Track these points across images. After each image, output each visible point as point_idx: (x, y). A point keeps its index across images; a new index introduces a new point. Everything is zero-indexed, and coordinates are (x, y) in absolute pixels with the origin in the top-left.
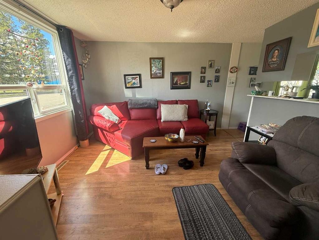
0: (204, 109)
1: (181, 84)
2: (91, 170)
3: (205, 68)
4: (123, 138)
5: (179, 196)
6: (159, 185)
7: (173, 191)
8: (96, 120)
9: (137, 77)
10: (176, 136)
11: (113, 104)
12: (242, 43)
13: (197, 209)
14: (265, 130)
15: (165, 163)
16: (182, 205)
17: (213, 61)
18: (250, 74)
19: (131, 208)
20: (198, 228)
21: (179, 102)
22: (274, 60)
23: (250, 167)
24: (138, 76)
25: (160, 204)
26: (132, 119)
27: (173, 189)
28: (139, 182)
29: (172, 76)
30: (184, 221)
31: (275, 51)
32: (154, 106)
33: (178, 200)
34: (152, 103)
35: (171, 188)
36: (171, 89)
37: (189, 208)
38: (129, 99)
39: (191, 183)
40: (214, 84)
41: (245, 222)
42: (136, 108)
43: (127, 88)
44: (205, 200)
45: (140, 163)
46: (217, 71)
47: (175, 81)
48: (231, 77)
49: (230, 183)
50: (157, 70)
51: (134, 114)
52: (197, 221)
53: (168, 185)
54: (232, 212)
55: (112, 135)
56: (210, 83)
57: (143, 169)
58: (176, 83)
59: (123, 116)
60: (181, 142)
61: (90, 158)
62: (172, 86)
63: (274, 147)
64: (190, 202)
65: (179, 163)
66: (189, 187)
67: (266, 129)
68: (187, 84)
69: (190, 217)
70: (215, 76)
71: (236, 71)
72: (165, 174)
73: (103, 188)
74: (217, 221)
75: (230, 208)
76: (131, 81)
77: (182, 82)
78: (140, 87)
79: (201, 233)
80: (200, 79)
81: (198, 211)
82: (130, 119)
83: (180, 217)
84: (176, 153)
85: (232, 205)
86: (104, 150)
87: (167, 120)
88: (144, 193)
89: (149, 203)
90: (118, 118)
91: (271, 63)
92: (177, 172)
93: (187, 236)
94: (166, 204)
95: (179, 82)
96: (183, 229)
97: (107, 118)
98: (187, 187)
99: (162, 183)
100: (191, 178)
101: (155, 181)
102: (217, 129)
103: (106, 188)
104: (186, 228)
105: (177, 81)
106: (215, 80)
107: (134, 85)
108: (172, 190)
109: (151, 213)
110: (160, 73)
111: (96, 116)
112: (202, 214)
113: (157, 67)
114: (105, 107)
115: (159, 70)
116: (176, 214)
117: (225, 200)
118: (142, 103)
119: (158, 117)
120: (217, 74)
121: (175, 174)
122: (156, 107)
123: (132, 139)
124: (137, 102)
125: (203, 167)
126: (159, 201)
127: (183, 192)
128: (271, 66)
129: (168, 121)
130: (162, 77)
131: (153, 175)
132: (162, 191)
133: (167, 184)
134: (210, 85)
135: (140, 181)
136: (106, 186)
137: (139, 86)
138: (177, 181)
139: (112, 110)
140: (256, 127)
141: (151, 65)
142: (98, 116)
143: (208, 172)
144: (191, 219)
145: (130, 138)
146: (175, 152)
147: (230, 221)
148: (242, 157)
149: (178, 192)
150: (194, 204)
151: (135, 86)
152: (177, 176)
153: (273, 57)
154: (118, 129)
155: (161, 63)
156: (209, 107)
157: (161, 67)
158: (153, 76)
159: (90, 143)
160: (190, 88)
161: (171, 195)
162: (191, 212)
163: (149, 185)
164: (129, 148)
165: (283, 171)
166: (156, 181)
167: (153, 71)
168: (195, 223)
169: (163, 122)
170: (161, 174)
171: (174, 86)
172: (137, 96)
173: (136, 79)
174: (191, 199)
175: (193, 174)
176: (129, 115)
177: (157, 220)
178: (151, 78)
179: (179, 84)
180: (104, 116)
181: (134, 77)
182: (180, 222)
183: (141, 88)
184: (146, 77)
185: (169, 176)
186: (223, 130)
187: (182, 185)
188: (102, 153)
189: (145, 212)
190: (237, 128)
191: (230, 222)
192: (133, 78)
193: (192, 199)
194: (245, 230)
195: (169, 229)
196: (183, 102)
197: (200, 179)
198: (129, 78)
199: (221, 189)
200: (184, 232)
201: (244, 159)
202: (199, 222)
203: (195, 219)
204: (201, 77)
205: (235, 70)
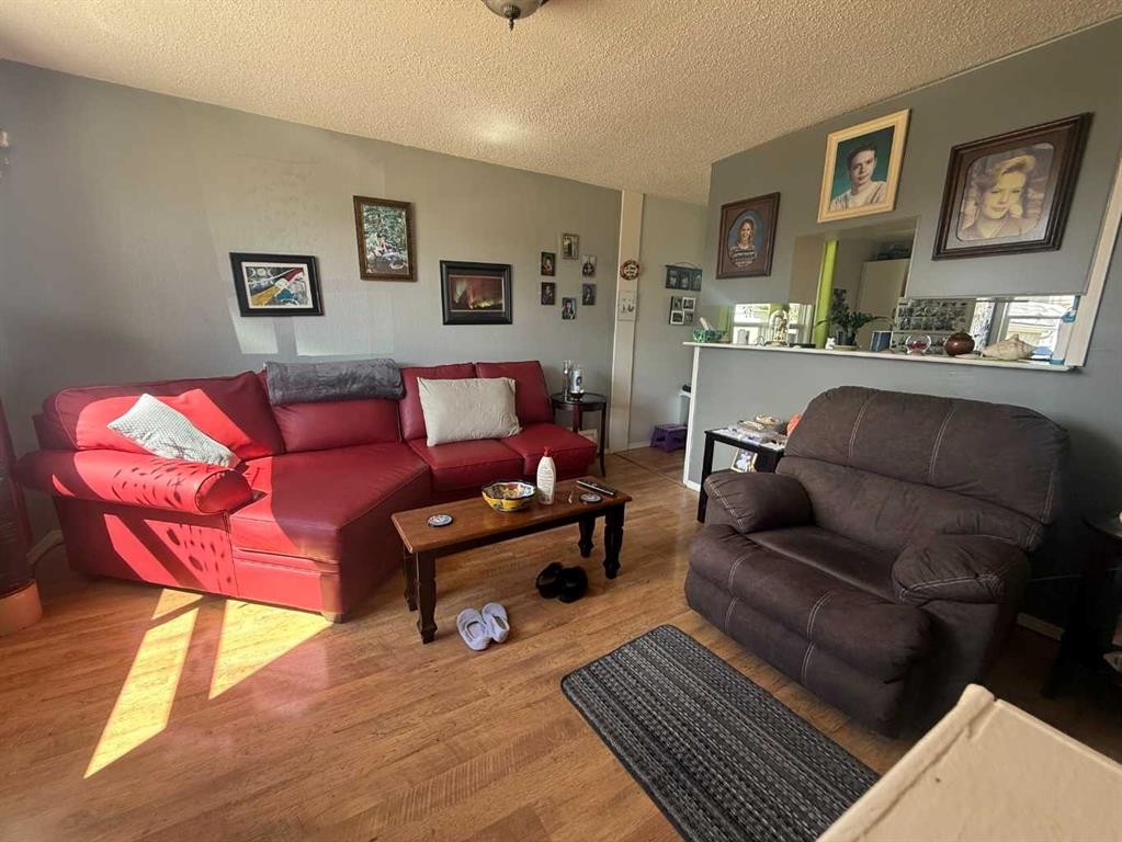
0: (561, 391)
1: (480, 308)
2: (117, 740)
3: (552, 257)
4: (292, 534)
5: (597, 704)
6: (507, 689)
7: (564, 690)
8: (94, 471)
9: (301, 270)
10: (523, 489)
11: (190, 384)
12: (644, 195)
13: (668, 721)
14: (757, 435)
15: (487, 598)
16: (620, 728)
17: (574, 236)
18: (668, 286)
19: (433, 831)
20: (705, 784)
21: (480, 370)
22: (742, 247)
23: (770, 540)
24: (305, 266)
25: (545, 760)
26: (289, 448)
27: (562, 681)
28: (417, 706)
29: (447, 277)
30: (654, 781)
31: (743, 224)
32: (389, 389)
33: (597, 716)
34: (378, 377)
35: (552, 682)
36: (445, 324)
37: (646, 728)
38: (269, 363)
39: (609, 644)
40: (581, 309)
41: (799, 704)
42: (313, 398)
43: (246, 311)
44: (677, 683)
45: (384, 629)
46: (589, 270)
47: (459, 292)
48: (624, 290)
49: (733, 603)
50: (388, 248)
51: (296, 426)
52: (690, 760)
53: (537, 678)
54: (758, 688)
55: (209, 534)
56: (569, 305)
57: (411, 648)
58: (463, 303)
59: (245, 439)
60: (542, 507)
61: (77, 678)
62: (450, 313)
63: (797, 473)
64: (639, 707)
65: (541, 584)
66: (609, 658)
67: (757, 430)
68: (501, 308)
69: (664, 758)
70: (584, 285)
71: (637, 274)
72: (510, 638)
73: (238, 803)
74: (736, 733)
75: (747, 679)
76: (270, 286)
77: (484, 300)
78: (317, 310)
79: (719, 793)
80: (540, 293)
81: (674, 727)
82: (281, 449)
83: (634, 775)
84: (511, 554)
85: (747, 668)
86: (155, 617)
87: (449, 438)
88: (462, 744)
89: (498, 776)
90: (225, 451)
91: (736, 255)
92: (546, 620)
93: (685, 827)
94: (564, 748)
95: (472, 300)
96: (664, 810)
97: (166, 453)
98: (603, 658)
99: (510, 676)
100: (598, 625)
101: (483, 678)
102: (606, 451)
103: (255, 796)
104: (672, 803)
105: (465, 294)
106: (584, 298)
107: (285, 302)
108: (559, 688)
109: (528, 807)
110: (399, 262)
111: (88, 448)
112: (689, 730)
113: (386, 237)
114: (146, 402)
115: (395, 250)
116: (617, 770)
117: (724, 662)
118: (338, 378)
119: (408, 431)
120: (589, 281)
121: (545, 629)
122: (399, 391)
123: (341, 531)
124: (311, 375)
125: (618, 578)
126: (534, 748)
127: (600, 681)
128: (738, 264)
129: (453, 443)
130: (410, 275)
131: (466, 659)
132: (529, 705)
133: (532, 676)
134: (572, 312)
135: (419, 701)
136: (254, 789)
137: (310, 305)
138: (561, 650)
139: (188, 413)
140: (730, 429)
141: (359, 224)
142: (100, 447)
143: (642, 590)
144: (670, 763)
145: (329, 528)
146: (505, 551)
147: (767, 718)
148: (746, 514)
149: (585, 690)
150: (653, 706)
151: (289, 306)
152: (554, 634)
153: (739, 240)
154: (243, 497)
155: (402, 221)
156: (578, 384)
157: (404, 237)
158: (372, 272)
159: (51, 603)
160: (511, 323)
161: (566, 709)
162: (656, 739)
163: (467, 702)
164: (323, 575)
165: (834, 533)
166: (487, 679)
167: (372, 250)
168: (685, 769)
169: (436, 445)
170: (492, 643)
171: (456, 314)
172: (302, 351)
173: (296, 277)
174: (635, 698)
175: (600, 610)
176: (277, 431)
177: (561, 824)
178: (365, 276)
179: (473, 304)
180: (148, 446)
181: (287, 269)
182: (643, 792)
183: (322, 314)
184: (339, 269)
185: (526, 642)
186: (614, 454)
187: (583, 660)
188: (152, 635)
189: (501, 816)
190: (649, 445)
191: (769, 720)
192: (279, 270)
193: (639, 693)
194: (810, 727)
195: (623, 835)
196: (494, 370)
197: (629, 619)
198: (256, 268)
199: (700, 630)
200: (672, 817)
201: (750, 520)
202: (695, 762)
203: (679, 756)
204: (544, 285)
205: (633, 270)
